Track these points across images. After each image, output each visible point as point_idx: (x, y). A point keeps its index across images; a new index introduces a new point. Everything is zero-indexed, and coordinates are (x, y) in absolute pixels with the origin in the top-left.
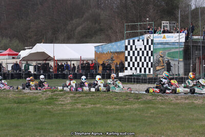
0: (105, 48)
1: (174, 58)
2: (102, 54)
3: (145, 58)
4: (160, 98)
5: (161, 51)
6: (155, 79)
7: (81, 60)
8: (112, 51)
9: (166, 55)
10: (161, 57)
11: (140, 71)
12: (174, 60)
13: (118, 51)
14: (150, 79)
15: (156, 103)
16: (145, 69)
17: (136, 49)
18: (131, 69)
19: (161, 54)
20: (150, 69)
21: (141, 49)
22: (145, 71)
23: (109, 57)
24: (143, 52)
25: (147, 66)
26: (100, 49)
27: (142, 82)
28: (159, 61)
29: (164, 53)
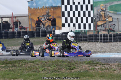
0: (40, 3)
1: (116, 11)
2: (36, 9)
3: (84, 12)
4: (99, 67)
5: (102, 5)
6: (96, 36)
7: (13, 17)
8: (47, 6)
9: (108, 8)
10: (103, 10)
11: (80, 28)
12: (117, 14)
13: (54, 5)
14: (90, 36)
15: (94, 74)
16: (85, 25)
17: (74, 3)
18: (69, 25)
19: (102, 8)
20: (90, 25)
21: (79, 3)
22: (85, 28)
23: (44, 12)
24: (82, 6)
25: (87, 22)
26: (35, 5)
27: (81, 40)
28: (100, 16)
29: (106, 7)
